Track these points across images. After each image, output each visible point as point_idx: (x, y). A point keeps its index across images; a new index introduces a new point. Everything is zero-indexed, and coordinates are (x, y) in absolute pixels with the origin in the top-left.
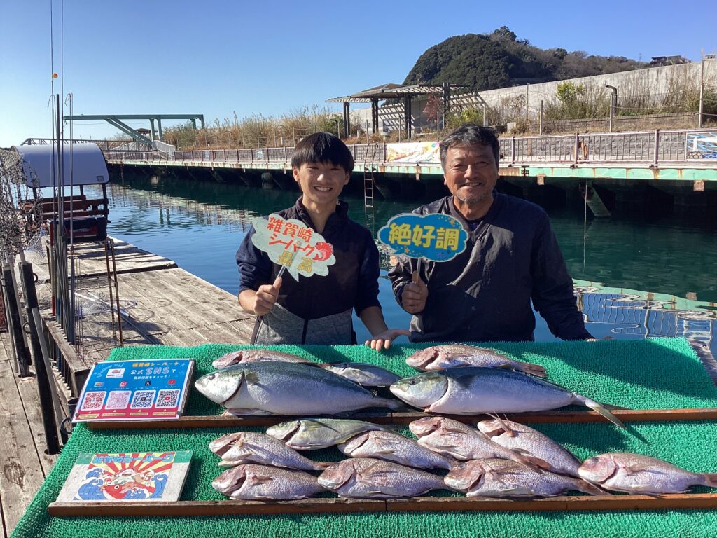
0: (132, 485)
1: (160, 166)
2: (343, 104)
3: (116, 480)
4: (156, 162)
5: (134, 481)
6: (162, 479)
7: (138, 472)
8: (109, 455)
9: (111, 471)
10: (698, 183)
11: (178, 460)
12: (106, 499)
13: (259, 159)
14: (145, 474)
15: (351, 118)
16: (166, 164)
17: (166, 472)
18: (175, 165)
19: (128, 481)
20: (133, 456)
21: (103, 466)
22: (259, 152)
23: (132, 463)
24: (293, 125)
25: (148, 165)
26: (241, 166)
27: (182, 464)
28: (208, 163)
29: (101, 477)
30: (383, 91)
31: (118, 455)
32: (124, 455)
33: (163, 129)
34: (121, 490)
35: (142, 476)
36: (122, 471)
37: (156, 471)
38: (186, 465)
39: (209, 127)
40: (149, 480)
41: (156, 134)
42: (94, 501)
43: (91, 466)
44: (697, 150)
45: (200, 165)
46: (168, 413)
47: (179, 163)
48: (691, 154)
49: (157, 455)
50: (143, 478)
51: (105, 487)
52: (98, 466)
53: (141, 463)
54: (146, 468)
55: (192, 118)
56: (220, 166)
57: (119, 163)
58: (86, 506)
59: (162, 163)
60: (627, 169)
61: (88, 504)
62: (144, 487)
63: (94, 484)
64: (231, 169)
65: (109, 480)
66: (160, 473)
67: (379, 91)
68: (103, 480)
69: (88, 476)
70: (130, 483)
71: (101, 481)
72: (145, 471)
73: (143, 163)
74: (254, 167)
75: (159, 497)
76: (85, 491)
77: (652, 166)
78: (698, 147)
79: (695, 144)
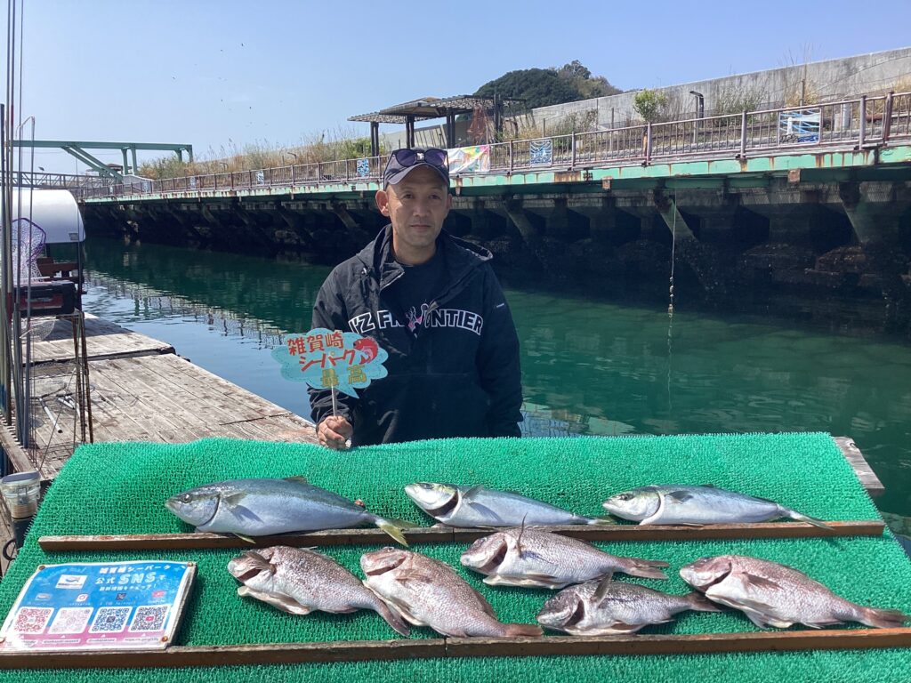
1: (132, 202)
2: (369, 123)
4: (126, 199)
10: (793, 173)
13: (259, 183)
16: (139, 199)
18: (150, 198)
22: (260, 174)
26: (236, 194)
28: (193, 194)
30: (420, 106)
39: (199, 160)
41: (129, 171)
44: (792, 133)
45: (183, 196)
47: (156, 196)
48: (784, 138)
55: (178, 149)
56: (209, 196)
59: (135, 198)
60: (709, 162)
64: (222, 198)
67: (415, 106)
73: (110, 200)
74: (253, 194)
77: (738, 157)
78: (794, 129)
79: (790, 124)
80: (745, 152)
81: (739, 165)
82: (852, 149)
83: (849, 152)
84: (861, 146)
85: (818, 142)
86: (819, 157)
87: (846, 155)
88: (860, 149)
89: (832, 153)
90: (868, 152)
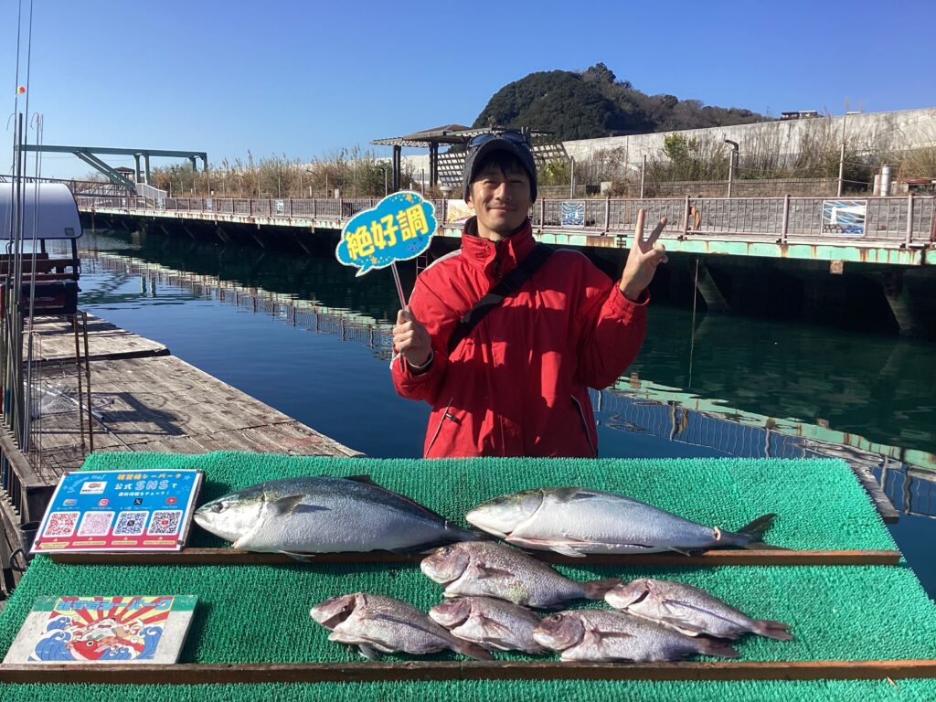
0: (112, 641)
1: (145, 217)
2: (392, 147)
3: (90, 634)
4: (139, 212)
5: (114, 635)
6: (154, 633)
7: (121, 623)
8: (81, 599)
9: (83, 621)
10: (836, 264)
11: (177, 607)
12: (75, 660)
13: (279, 212)
14: (131, 626)
15: (403, 166)
16: (153, 215)
17: (161, 624)
18: (165, 215)
19: (106, 635)
20: (114, 601)
21: (72, 614)
22: (280, 204)
23: (113, 610)
24: (326, 171)
25: (129, 216)
26: (254, 220)
27: (182, 613)
28: (209, 216)
29: (68, 630)
30: (445, 133)
31: (92, 599)
32: (101, 599)
33: (151, 170)
34: (97, 648)
35: (126, 628)
36: (97, 622)
37: (146, 621)
38: (189, 614)
39: (214, 170)
40: (136, 633)
41: (141, 175)
42: (57, 662)
43: (54, 614)
44: (836, 223)
45: (199, 218)
46: (165, 542)
47: (171, 214)
48: (828, 228)
49: (148, 600)
50: (127, 632)
51: (73, 643)
52: (64, 614)
53: (125, 611)
54: (132, 617)
55: (191, 156)
56: (226, 220)
57: (89, 211)
58: (46, 669)
59: (149, 213)
60: (749, 243)
61: (49, 666)
62: (129, 643)
63: (58, 638)
64: (241, 224)
65: (80, 634)
66: (152, 625)
67: (440, 133)
68: (71, 633)
69: (50, 627)
70: (109, 638)
71: (68, 636)
72: (130, 622)
73: (122, 212)
74: (272, 223)
75: (149, 658)
76: (45, 648)
77: (780, 240)
78: (838, 220)
79: (834, 215)
80: (786, 237)
81: (780, 250)
82: (898, 247)
83: (895, 249)
84: (908, 245)
85: (863, 235)
86: (864, 250)
87: (892, 252)
88: (907, 247)
89: (877, 249)
90: (915, 251)
